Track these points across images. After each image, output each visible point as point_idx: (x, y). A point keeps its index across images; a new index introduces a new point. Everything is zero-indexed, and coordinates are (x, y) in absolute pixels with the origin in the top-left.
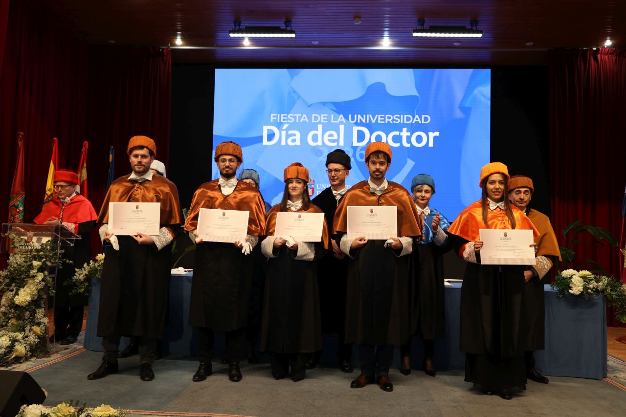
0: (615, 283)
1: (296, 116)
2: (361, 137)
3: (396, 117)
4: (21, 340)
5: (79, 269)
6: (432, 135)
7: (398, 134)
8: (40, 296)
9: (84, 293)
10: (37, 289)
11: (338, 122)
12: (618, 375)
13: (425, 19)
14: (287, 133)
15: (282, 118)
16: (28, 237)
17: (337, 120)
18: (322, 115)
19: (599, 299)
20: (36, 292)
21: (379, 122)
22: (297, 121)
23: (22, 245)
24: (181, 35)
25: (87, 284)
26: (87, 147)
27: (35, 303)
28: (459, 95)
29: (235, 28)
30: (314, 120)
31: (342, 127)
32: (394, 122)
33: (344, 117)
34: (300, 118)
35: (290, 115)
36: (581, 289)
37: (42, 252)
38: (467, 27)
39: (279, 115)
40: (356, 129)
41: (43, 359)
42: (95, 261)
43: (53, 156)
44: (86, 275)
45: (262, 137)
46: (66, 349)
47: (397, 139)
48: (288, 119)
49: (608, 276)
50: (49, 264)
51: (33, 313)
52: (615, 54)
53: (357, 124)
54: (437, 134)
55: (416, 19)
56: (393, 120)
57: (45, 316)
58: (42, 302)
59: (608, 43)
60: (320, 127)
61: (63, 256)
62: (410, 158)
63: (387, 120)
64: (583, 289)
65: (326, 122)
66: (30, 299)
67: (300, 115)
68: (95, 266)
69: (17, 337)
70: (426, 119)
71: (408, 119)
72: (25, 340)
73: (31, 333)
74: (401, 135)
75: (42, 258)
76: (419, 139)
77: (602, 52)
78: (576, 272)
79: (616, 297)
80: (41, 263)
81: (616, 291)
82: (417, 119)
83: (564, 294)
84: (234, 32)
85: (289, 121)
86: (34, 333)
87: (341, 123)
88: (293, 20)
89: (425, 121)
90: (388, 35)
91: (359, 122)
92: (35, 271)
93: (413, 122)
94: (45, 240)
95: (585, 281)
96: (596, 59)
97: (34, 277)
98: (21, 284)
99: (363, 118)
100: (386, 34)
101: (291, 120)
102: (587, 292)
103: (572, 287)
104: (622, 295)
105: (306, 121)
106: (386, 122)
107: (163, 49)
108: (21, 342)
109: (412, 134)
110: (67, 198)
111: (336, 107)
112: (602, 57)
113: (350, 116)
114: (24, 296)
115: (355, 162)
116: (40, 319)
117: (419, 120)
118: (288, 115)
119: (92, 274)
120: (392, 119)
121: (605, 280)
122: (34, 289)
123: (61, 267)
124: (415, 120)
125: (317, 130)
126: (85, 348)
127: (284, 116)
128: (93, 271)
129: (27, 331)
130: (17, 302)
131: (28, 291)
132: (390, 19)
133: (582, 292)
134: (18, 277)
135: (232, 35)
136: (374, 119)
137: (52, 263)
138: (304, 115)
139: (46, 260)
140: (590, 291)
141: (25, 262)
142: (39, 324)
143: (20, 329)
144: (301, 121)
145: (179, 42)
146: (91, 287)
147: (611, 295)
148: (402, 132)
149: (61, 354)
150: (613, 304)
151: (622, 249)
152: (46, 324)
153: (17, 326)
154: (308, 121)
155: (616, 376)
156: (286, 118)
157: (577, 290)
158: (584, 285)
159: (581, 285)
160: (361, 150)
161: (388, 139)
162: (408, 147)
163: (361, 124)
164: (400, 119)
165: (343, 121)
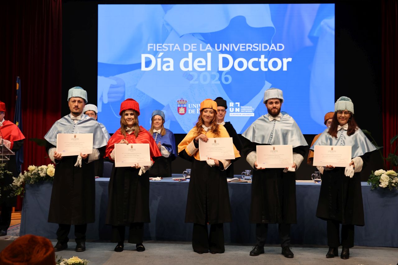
1: (170, 46)
2: (226, 62)
3: (256, 46)
5: (16, 177)
6: (285, 61)
7: (257, 60)
9: (20, 195)
11: (206, 50)
14: (162, 60)
15: (158, 47)
17: (205, 49)
18: (192, 45)
21: (241, 50)
22: (171, 50)
25: (22, 189)
28: (308, 26)
30: (186, 49)
31: (209, 55)
32: (254, 50)
33: (211, 46)
34: (173, 47)
36: (387, 183)
39: (155, 45)
40: (221, 56)
42: (28, 171)
44: (22, 182)
45: (140, 64)
48: (163, 48)
53: (222, 52)
54: (290, 60)
56: (253, 48)
60: (190, 55)
62: (267, 81)
63: (247, 48)
64: (389, 183)
65: (196, 50)
67: (173, 44)
68: (28, 175)
70: (281, 47)
71: (265, 47)
74: (260, 61)
76: (275, 64)
78: (384, 171)
82: (273, 47)
83: (376, 188)
85: (163, 50)
87: (209, 51)
89: (279, 49)
91: (224, 50)
93: (270, 50)
95: (390, 178)
99: (227, 47)
101: (166, 49)
102: (391, 186)
103: (381, 182)
105: (178, 50)
106: (247, 50)
109: (269, 60)
111: (204, 38)
113: (216, 45)
115: (221, 85)
117: (275, 48)
118: (163, 44)
119: (26, 181)
120: (251, 47)
124: (271, 48)
125: (188, 57)
127: (159, 46)
128: (27, 179)
133: (388, 186)
136: (236, 47)
138: (177, 45)
140: (393, 184)
144: (174, 50)
146: (25, 191)
148: (260, 58)
154: (180, 50)
156: (161, 47)
157: (384, 185)
158: (389, 180)
159: (388, 180)
161: (248, 65)
162: (266, 72)
163: (226, 52)
164: (259, 47)
165: (210, 50)
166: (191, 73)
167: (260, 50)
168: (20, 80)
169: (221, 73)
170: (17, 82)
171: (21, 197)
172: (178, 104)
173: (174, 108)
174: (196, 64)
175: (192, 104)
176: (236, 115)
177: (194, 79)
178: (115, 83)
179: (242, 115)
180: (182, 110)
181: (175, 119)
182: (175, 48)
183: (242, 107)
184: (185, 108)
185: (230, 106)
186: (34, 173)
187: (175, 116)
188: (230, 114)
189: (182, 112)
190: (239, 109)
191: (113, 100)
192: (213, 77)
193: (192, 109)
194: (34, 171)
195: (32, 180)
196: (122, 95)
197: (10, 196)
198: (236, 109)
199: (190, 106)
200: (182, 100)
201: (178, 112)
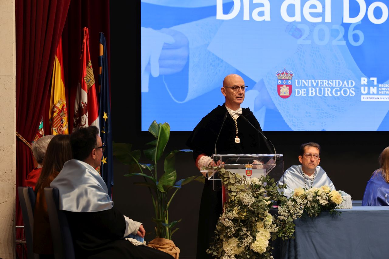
2: (354, 9)
23: (240, 181)
43: (57, 50)
160: (354, 29)
166: (299, 26)
168: (105, 38)
169: (346, 26)
170: (101, 42)
172: (278, 80)
173: (272, 86)
174: (307, 10)
175: (300, 80)
176: (372, 98)
177: (304, 37)
178: (171, 40)
179: (380, 98)
180: (285, 91)
181: (274, 105)
183: (380, 85)
184: (290, 87)
185: (362, 83)
187: (273, 100)
188: (362, 96)
189: (285, 93)
190: (376, 88)
191: (169, 71)
192: (334, 33)
193: (301, 88)
196: (183, 63)
198: (371, 88)
199: (298, 84)
200: (285, 72)
201: (279, 93)
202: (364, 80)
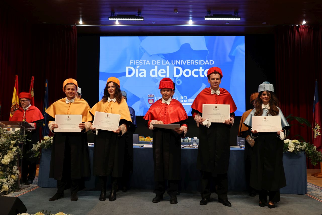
0: (310, 145)
1: (143, 61)
2: (178, 72)
3: (196, 61)
4: (6, 183)
5: (35, 144)
7: (197, 70)
8: (15, 159)
9: (37, 157)
10: (13, 155)
11: (166, 64)
12: (312, 192)
13: (211, 11)
14: (139, 70)
15: (136, 62)
16: (8, 128)
17: (165, 63)
18: (157, 61)
19: (302, 154)
20: (13, 157)
21: (187, 64)
22: (144, 64)
23: (5, 133)
24: (82, 19)
25: (39, 152)
26: (34, 80)
27: (12, 163)
28: (229, 50)
29: (111, 16)
30: (153, 63)
31: (168, 67)
32: (195, 64)
33: (169, 62)
34: (146, 62)
35: (140, 61)
36: (293, 149)
37: (16, 136)
38: (232, 15)
39: (134, 61)
40: (175, 68)
41: (17, 192)
42: (43, 140)
43: (15, 85)
44: (39, 147)
45: (126, 73)
46: (28, 187)
47: (197, 73)
48: (139, 63)
49: (307, 142)
50: (19, 142)
51: (11, 168)
52: (308, 28)
53: (176, 65)
55: (206, 11)
57: (17, 170)
58: (16, 162)
59: (304, 22)
60: (156, 67)
61: (27, 138)
62: (204, 83)
63: (191, 63)
64: (295, 149)
65: (160, 64)
66: (10, 161)
67: (146, 61)
68: (43, 143)
69: (4, 181)
70: (212, 62)
71: (202, 62)
72: (8, 183)
73: (11, 178)
74: (199, 71)
75: (16, 139)
77: (301, 27)
78: (291, 140)
79: (311, 153)
80: (15, 142)
81: (311, 150)
82: (207, 62)
83: (285, 152)
84: (111, 18)
85: (140, 64)
86: (12, 179)
88: (142, 11)
89: (211, 63)
90: (191, 19)
91: (177, 64)
92: (12, 146)
93: (205, 64)
94: (17, 129)
95: (295, 145)
96: (298, 31)
97: (11, 149)
98: (5, 153)
99: (179, 62)
100: (191, 18)
101: (141, 63)
102: (296, 151)
103: (289, 148)
104: (314, 152)
105: (149, 64)
106: (191, 64)
107: (72, 27)
108: (6, 184)
109: (204, 70)
110: (27, 107)
111: (164, 57)
112: (301, 30)
113: (172, 61)
114: (7, 159)
116: (15, 171)
117: (208, 63)
119: (42, 147)
120: (194, 62)
121: (305, 144)
122: (12, 155)
123: (25, 144)
124: (206, 63)
125: (155, 69)
126: (38, 186)
127: (137, 62)
129: (9, 178)
130: (3, 163)
131: (9, 156)
132: (192, 10)
133: (294, 151)
134: (3, 150)
135: (110, 19)
136: (184, 62)
137: (21, 142)
138: (148, 61)
139: (18, 140)
140: (298, 150)
141: (7, 141)
142: (14, 174)
143: (5, 177)
144: (146, 64)
145: (81, 22)
146: (41, 154)
147: (308, 152)
148: (199, 69)
149: (27, 190)
150: (309, 156)
151: (313, 129)
152: (18, 174)
153: (3, 175)
154: (150, 64)
155: (312, 193)
156: (138, 62)
157: (291, 150)
158: (295, 147)
159: (293, 147)
160: (178, 79)
161: (192, 73)
162: (203, 77)
163: (178, 65)
164: (198, 63)
165: (168, 64)
166: (157, 78)
167: (199, 64)
168: (48, 81)
169: (175, 78)
170: (46, 82)
171: (39, 158)
172: (149, 97)
173: (146, 100)
174: (160, 73)
176: (185, 104)
177: (158, 82)
179: (188, 104)
182: (147, 63)
183: (188, 99)
184: (153, 100)
185: (181, 99)
186: (47, 141)
187: (147, 105)
189: (151, 102)
194: (47, 140)
195: (46, 146)
197: (31, 157)
198: (185, 100)
199: (156, 98)
200: (151, 95)
201: (149, 102)
202: (182, 97)
